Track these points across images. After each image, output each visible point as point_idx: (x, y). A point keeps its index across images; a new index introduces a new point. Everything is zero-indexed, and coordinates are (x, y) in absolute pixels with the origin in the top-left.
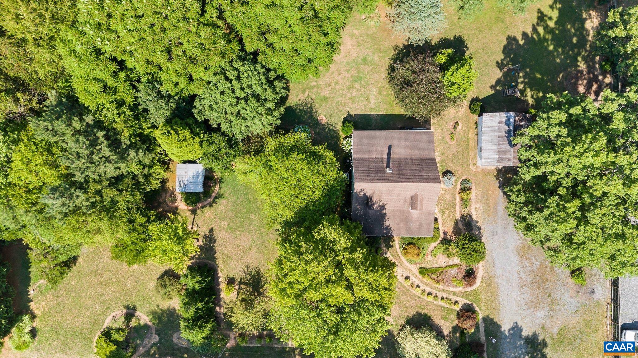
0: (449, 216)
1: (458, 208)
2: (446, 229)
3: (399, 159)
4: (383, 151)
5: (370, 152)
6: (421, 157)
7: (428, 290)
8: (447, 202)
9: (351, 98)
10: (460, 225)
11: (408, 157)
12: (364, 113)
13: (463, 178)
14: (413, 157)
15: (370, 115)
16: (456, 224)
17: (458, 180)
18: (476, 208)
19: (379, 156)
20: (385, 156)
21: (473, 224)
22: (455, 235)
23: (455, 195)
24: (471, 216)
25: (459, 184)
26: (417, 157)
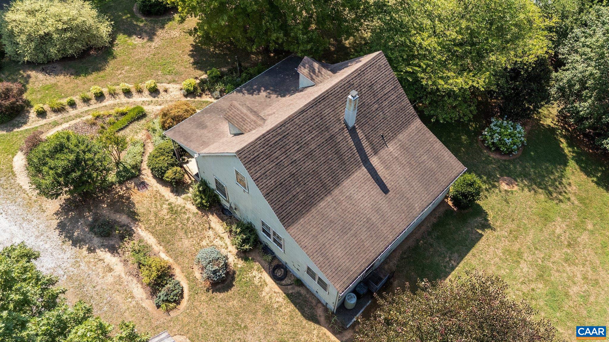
0: (156, 215)
1: (150, 240)
2: (146, 192)
3: (348, 173)
4: (387, 168)
5: (403, 147)
6: (314, 211)
7: (109, 102)
8: (181, 234)
9: (519, 254)
10: (123, 219)
11: (336, 192)
12: (474, 250)
13: (184, 303)
14: (329, 199)
15: (461, 257)
16: (133, 215)
17: (191, 289)
18: (111, 270)
19: (383, 153)
20: (374, 161)
21: (96, 240)
22: (122, 197)
23: (176, 259)
24: (113, 250)
25: (185, 284)
26: (322, 204)
